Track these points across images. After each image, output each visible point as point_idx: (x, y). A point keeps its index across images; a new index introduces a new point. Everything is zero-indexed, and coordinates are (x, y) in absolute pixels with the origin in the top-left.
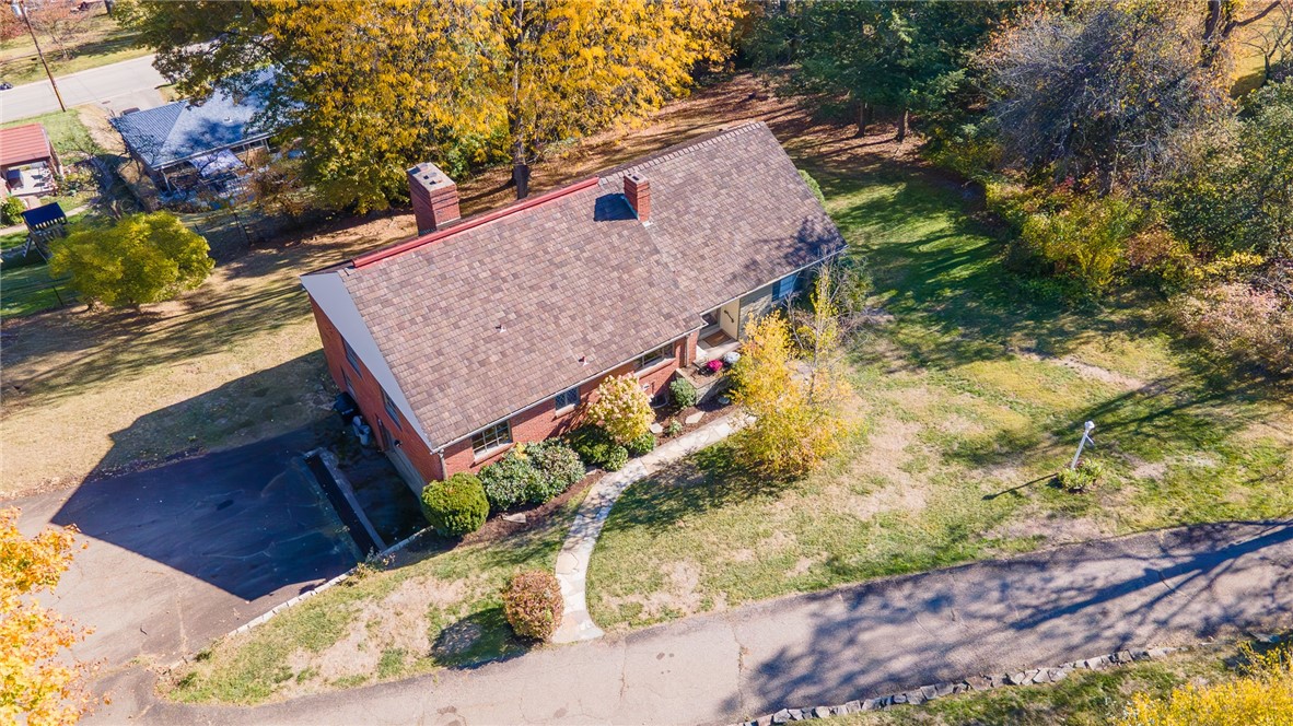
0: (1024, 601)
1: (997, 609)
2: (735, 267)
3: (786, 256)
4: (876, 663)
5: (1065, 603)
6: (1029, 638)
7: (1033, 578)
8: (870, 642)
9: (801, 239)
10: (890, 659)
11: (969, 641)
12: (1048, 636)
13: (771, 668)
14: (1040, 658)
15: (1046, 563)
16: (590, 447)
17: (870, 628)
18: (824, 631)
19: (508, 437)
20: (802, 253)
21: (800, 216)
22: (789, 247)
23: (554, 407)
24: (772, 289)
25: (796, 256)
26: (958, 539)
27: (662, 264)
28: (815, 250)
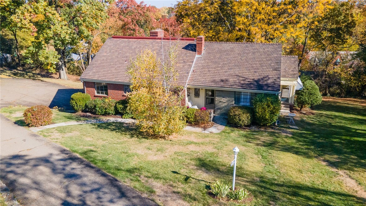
0: (87, 199)
1: (76, 192)
3: (243, 84)
7: (109, 197)
9: (257, 81)
19: (107, 94)
20: (252, 86)
21: (266, 74)
22: (249, 82)
23: (123, 90)
24: (234, 93)
25: (249, 85)
26: (130, 171)
27: (190, 66)
28: (260, 87)
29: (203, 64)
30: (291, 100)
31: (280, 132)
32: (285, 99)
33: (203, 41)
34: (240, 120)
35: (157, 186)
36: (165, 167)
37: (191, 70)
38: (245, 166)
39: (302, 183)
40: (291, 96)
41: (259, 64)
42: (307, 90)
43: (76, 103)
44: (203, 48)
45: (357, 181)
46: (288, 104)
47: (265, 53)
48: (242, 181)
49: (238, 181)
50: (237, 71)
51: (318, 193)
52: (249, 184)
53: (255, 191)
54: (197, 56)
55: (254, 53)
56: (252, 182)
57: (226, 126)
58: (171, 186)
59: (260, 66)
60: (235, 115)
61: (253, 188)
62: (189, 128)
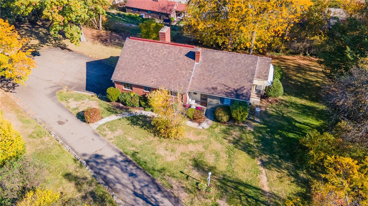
0: (144, 191)
1: (138, 187)
2: (210, 86)
3: (226, 92)
4: (108, 172)
5: (149, 200)
6: (132, 197)
7: (153, 190)
8: (114, 168)
9: (236, 91)
10: (111, 174)
11: (124, 186)
12: (135, 200)
13: (97, 156)
14: (127, 201)
15: (161, 191)
16: (142, 101)
17: (117, 167)
18: (112, 160)
19: (132, 89)
20: (232, 94)
21: (242, 85)
22: (230, 91)
23: (143, 89)
24: (220, 99)
25: (230, 94)
26: (160, 171)
27: (191, 74)
28: (238, 96)
29: (200, 72)
30: (262, 92)
31: (246, 127)
32: (258, 91)
33: (200, 54)
34: (222, 120)
35: (174, 181)
36: (176, 167)
37: (192, 77)
38: (217, 166)
39: (242, 180)
40: (262, 89)
41: (239, 75)
42: (273, 87)
43: (111, 97)
44: (200, 56)
45: (268, 178)
46: (260, 94)
47: (245, 65)
48: (214, 179)
49: (212, 179)
50: (223, 80)
51: (247, 188)
52: (216, 181)
53: (219, 186)
54: (196, 63)
55: (237, 64)
56: (218, 179)
57: (213, 120)
58: (180, 182)
59: (239, 77)
60: (219, 116)
61: (219, 184)
62: (189, 123)
